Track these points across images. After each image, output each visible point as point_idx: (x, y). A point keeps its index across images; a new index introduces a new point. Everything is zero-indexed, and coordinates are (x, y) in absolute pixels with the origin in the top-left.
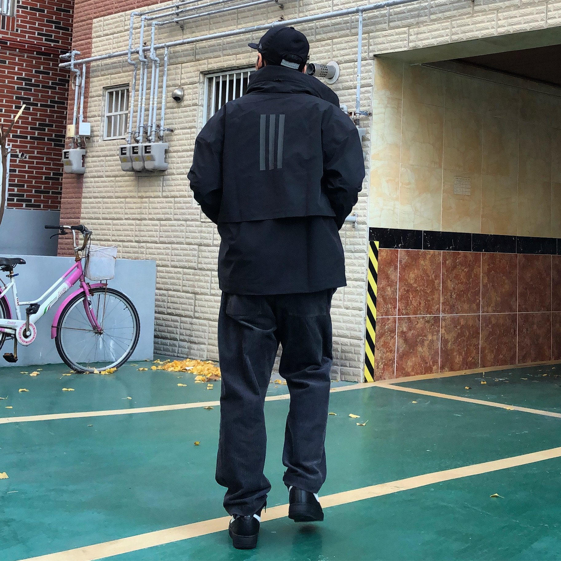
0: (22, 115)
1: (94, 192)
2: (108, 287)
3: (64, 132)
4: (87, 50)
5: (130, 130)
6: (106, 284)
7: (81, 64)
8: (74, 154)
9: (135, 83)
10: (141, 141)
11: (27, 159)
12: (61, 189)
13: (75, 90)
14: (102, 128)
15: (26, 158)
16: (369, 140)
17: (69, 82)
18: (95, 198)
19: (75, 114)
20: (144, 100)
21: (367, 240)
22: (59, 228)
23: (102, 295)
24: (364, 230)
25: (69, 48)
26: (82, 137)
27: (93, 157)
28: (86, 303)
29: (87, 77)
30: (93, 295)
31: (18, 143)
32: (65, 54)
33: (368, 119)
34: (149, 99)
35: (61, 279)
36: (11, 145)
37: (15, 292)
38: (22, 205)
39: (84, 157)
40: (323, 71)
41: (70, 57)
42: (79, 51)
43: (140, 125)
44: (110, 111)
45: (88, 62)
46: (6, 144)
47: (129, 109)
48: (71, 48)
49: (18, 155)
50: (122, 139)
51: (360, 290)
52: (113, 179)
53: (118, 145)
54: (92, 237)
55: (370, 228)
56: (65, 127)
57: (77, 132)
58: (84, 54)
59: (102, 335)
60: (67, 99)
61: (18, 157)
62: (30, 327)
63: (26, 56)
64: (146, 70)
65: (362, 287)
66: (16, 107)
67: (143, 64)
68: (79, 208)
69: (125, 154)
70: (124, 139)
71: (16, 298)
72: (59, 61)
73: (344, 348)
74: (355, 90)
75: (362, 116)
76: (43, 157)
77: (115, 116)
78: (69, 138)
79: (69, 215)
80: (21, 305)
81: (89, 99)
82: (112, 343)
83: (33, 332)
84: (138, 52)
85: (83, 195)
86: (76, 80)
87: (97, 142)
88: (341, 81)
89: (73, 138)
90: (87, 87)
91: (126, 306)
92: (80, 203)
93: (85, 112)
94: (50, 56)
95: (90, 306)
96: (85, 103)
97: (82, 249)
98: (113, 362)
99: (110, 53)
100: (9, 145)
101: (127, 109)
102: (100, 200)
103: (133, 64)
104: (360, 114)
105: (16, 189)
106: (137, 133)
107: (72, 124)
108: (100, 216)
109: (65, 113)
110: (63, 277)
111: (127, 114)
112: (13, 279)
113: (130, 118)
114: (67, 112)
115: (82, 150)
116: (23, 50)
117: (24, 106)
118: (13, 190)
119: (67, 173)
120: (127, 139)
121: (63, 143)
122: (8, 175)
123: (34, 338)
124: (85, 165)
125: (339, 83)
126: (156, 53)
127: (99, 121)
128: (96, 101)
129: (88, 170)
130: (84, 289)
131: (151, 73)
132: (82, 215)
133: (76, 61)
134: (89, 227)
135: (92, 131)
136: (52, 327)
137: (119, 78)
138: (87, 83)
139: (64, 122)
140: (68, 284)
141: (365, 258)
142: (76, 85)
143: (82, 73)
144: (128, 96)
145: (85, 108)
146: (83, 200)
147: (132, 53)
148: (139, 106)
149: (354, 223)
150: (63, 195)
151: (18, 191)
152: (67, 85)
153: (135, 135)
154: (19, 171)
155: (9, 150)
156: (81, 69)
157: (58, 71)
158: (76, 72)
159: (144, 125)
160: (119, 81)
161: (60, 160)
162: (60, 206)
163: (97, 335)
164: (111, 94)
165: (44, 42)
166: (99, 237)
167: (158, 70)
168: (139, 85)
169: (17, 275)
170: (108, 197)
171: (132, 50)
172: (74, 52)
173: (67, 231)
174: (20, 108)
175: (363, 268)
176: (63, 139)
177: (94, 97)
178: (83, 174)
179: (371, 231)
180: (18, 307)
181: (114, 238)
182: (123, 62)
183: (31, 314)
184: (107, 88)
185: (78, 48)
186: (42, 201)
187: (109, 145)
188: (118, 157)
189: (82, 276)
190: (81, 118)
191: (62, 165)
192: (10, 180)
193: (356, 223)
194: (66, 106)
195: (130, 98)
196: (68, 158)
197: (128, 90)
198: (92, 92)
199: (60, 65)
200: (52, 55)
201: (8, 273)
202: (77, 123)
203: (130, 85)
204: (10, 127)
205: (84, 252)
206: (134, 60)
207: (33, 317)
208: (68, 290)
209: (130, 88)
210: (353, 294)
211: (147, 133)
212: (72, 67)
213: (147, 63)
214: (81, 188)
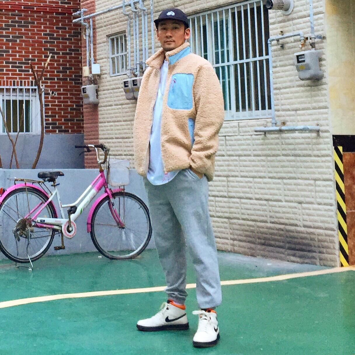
0: (49, 62)
1: (107, 118)
2: (125, 191)
3: (80, 72)
4: (92, 8)
5: (129, 67)
6: (124, 189)
7: (89, 19)
8: (90, 89)
9: (130, 29)
10: (139, 75)
11: (56, 96)
12: (83, 117)
13: (86, 40)
14: (108, 67)
15: (55, 94)
16: (324, 60)
17: (81, 35)
18: (108, 122)
19: (88, 58)
20: (138, 42)
21: (331, 146)
22: (85, 147)
23: (122, 198)
24: (327, 137)
25: (79, 7)
26: (94, 75)
27: (104, 90)
28: (110, 205)
29: (94, 29)
30: (115, 198)
31: (49, 84)
32: (76, 12)
33: (322, 42)
34: (142, 41)
35: (90, 186)
36: (44, 86)
37: (59, 198)
38: (56, 131)
39: (97, 91)
40: (279, 4)
41: (80, 14)
42: (86, 9)
43: (136, 62)
44: (113, 54)
45: (94, 17)
46: (41, 86)
47: (127, 50)
48: (80, 7)
49: (49, 93)
50: (124, 75)
51: (329, 189)
52: (120, 106)
53: (121, 80)
54: (110, 153)
55: (333, 136)
56: (81, 69)
57: (91, 72)
58: (90, 11)
59: (124, 229)
60: (81, 47)
61: (50, 95)
62: (72, 225)
63: (48, 17)
64: (137, 18)
65: (330, 186)
66: (45, 57)
67: (135, 14)
68: (97, 131)
69: (127, 86)
70: (126, 74)
71: (59, 202)
72: (72, 18)
73: (320, 238)
74: (309, 18)
75: (316, 40)
76: (68, 93)
77: (117, 57)
78: (85, 77)
79: (91, 137)
80: (63, 207)
81: (97, 46)
82: (132, 236)
83: (73, 228)
84: (130, 5)
85: (100, 120)
86: (86, 32)
87: (106, 78)
88: (296, 11)
89: (88, 76)
90: (94, 37)
91: (140, 206)
92: (97, 127)
93: (95, 56)
94: (66, 15)
95: (114, 207)
96: (95, 48)
97: (104, 163)
98: (134, 251)
99: (109, 8)
100: (42, 86)
101: (126, 51)
102: (112, 124)
103: (128, 15)
104: (315, 38)
105: (50, 119)
106: (135, 69)
107: (86, 66)
108: (113, 136)
109: (80, 58)
110: (92, 184)
111: (126, 54)
112: (56, 187)
113: (128, 57)
114: (81, 57)
115: (95, 85)
116: (46, 13)
117: (51, 54)
118: (49, 120)
119: (86, 104)
120: (128, 75)
121: (80, 81)
122: (44, 109)
123: (75, 232)
124: (99, 97)
125: (294, 13)
126: (143, 4)
127: (105, 62)
128: (102, 47)
129: (101, 101)
130: (108, 194)
131: (141, 20)
132: (100, 137)
133: (85, 17)
134: (107, 145)
135: (101, 70)
136: (87, 223)
137: (118, 27)
138: (94, 33)
139: (80, 65)
140: (96, 190)
141: (331, 161)
142: (86, 36)
143: (90, 26)
144: (126, 41)
145: (94, 52)
146: (100, 125)
147: (126, 6)
148: (135, 47)
149: (318, 131)
150: (84, 122)
151: (52, 120)
152: (79, 36)
153: (134, 71)
154: (52, 105)
155: (43, 90)
156: (89, 22)
157: (72, 25)
158: (85, 26)
159: (140, 62)
160: (117, 30)
161: (79, 95)
162: (83, 131)
163: (120, 229)
164: (113, 40)
165: (60, 4)
166: (114, 153)
167: (146, 17)
168: (133, 31)
169: (58, 184)
170: (118, 121)
171: (126, 4)
172: (82, 10)
173: (91, 149)
174: (48, 57)
175: (330, 170)
176: (80, 78)
177: (100, 43)
178: (98, 104)
179: (334, 138)
180: (61, 209)
181: (125, 153)
182: (120, 14)
183: (71, 214)
184: (110, 35)
185: (85, 6)
186: (70, 128)
187: (115, 80)
188: (123, 89)
189: (105, 184)
190: (93, 61)
191: (82, 99)
192: (45, 113)
193: (320, 132)
194: (80, 52)
195: (127, 42)
196: (86, 92)
197: (125, 36)
198: (98, 40)
199: (74, 21)
200: (67, 14)
201: (52, 183)
202: (90, 65)
203: (126, 32)
204: (42, 72)
205: (105, 165)
206: (128, 11)
207: (73, 216)
208: (96, 194)
209: (127, 34)
210: (323, 192)
211: (142, 68)
212: (82, 22)
213: (137, 13)
214: (97, 115)
